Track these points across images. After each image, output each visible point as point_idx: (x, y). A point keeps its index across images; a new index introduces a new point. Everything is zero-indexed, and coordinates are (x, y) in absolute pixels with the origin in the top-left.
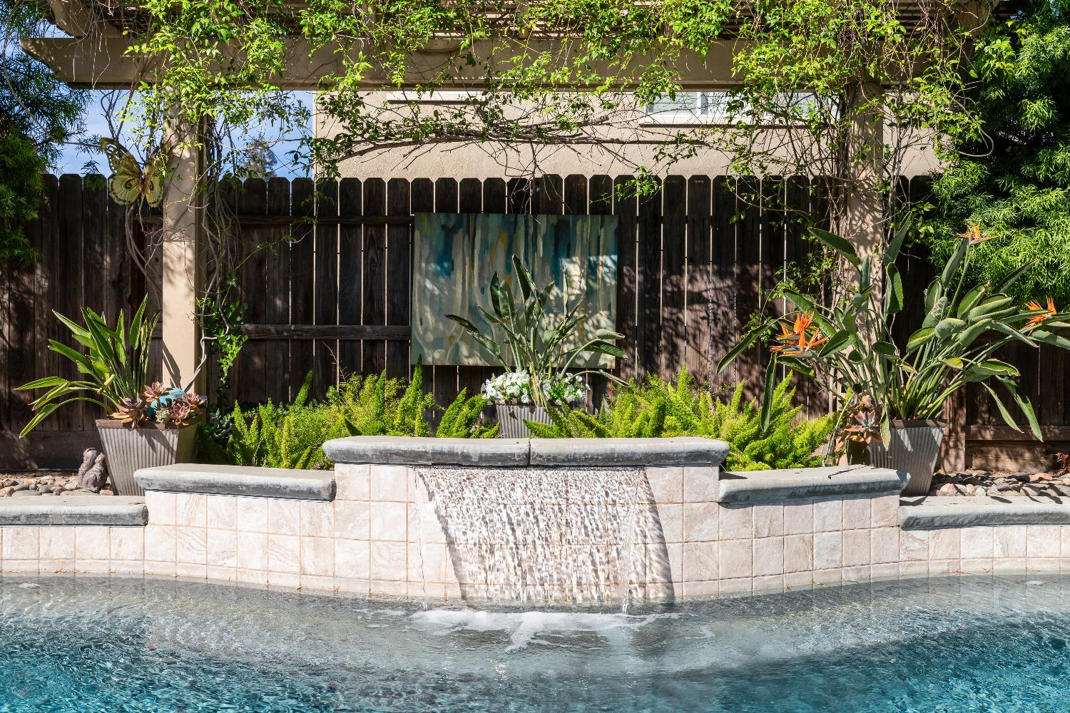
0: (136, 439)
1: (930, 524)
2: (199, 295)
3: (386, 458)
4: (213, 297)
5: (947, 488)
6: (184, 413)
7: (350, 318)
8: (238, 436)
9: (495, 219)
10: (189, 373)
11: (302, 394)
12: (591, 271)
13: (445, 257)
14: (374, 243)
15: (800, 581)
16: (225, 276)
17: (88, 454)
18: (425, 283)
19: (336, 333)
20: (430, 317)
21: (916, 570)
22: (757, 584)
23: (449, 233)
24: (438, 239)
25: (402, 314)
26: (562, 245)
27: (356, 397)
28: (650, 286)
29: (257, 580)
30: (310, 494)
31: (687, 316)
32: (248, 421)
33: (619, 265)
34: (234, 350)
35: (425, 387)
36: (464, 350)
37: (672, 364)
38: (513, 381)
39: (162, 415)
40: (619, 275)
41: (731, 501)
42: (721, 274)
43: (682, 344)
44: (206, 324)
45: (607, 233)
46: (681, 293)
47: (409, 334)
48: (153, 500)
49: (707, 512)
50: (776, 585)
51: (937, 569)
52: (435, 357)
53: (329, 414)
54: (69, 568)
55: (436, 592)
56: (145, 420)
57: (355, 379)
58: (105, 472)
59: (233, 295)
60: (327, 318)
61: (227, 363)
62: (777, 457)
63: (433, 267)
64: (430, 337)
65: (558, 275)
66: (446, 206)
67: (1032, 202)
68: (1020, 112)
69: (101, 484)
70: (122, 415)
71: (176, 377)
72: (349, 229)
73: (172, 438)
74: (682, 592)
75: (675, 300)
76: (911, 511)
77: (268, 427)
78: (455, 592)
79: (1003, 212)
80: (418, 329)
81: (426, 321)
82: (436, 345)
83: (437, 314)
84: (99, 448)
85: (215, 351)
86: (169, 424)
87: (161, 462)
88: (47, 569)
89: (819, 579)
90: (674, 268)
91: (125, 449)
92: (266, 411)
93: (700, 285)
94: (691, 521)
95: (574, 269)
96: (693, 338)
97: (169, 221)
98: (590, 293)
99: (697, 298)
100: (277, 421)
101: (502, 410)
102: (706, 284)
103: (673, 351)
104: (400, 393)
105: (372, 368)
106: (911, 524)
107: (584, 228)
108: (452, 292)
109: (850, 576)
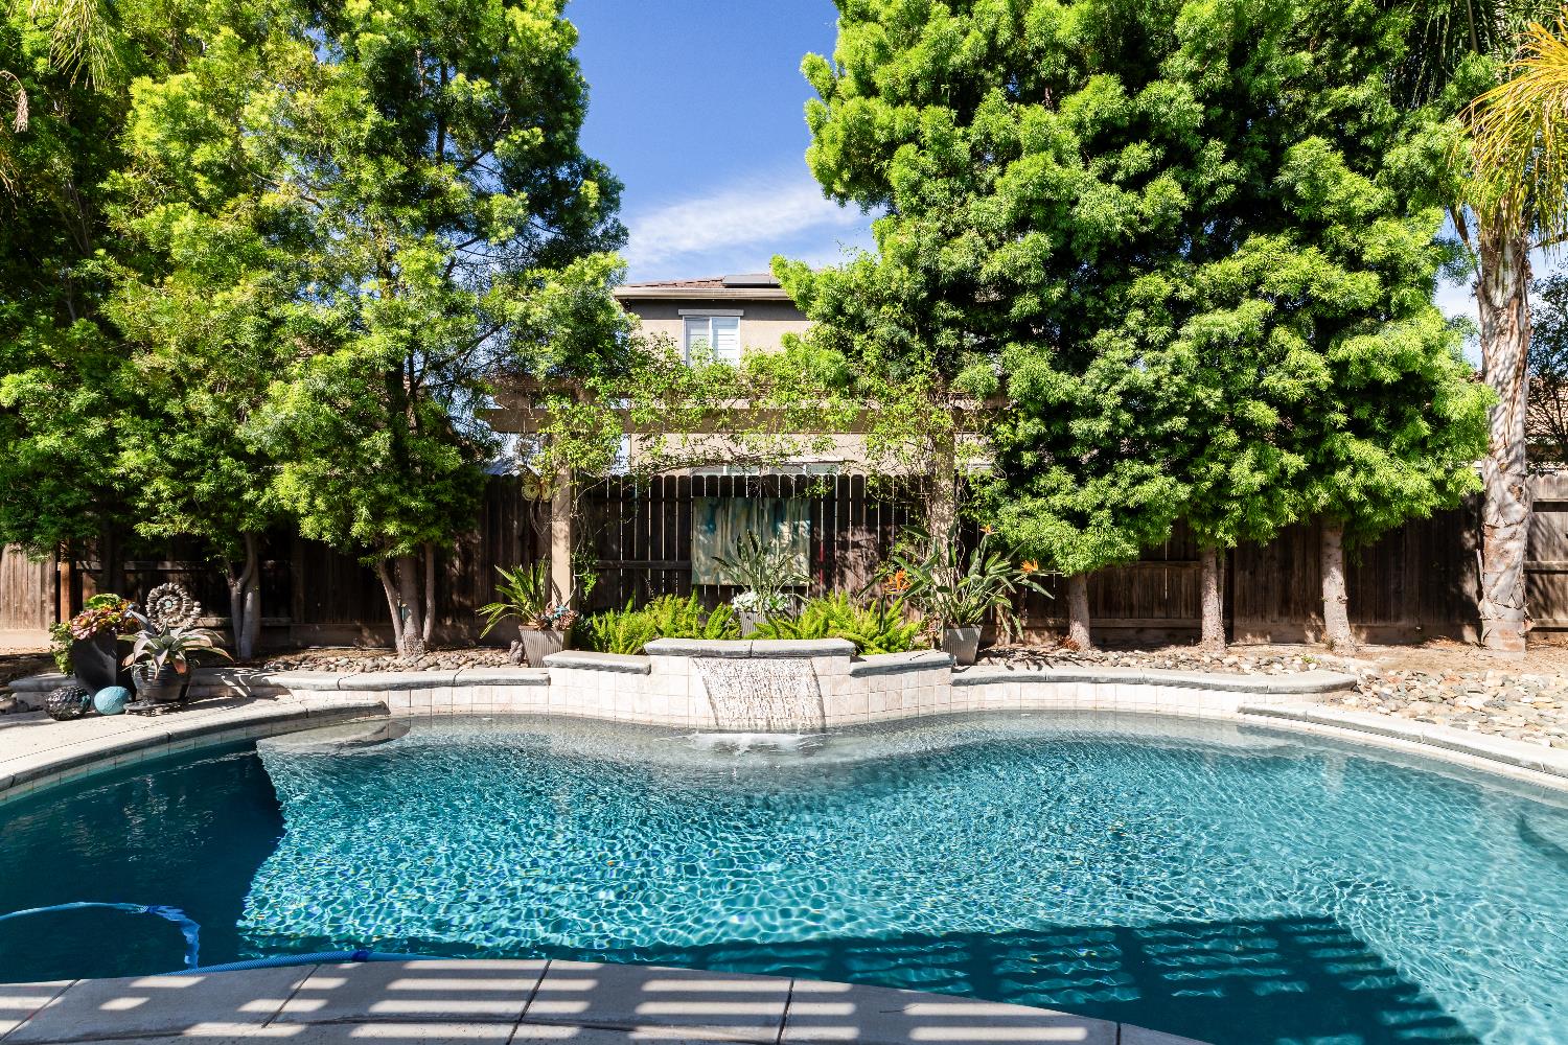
0: (540, 636)
1: (968, 683)
2: (572, 552)
3: (678, 653)
4: (580, 552)
5: (985, 660)
6: (567, 623)
7: (656, 555)
8: (596, 632)
9: (740, 500)
10: (567, 596)
11: (629, 606)
12: (795, 530)
13: (711, 523)
14: (670, 513)
15: (894, 715)
16: (587, 539)
17: (514, 643)
18: (699, 537)
19: (649, 565)
20: (702, 558)
21: (960, 708)
22: (871, 716)
23: (713, 509)
24: (707, 512)
25: (686, 554)
26: (778, 515)
27: (661, 608)
28: (829, 537)
29: (608, 715)
30: (637, 671)
31: (851, 555)
32: (600, 622)
33: (812, 527)
34: (592, 582)
35: (698, 603)
36: (722, 576)
37: (842, 583)
38: (748, 598)
39: (555, 624)
40: (811, 531)
41: (856, 674)
42: (871, 530)
43: (848, 572)
44: (576, 567)
45: (805, 509)
46: (847, 542)
47: (690, 565)
48: (553, 672)
49: (844, 680)
50: (882, 717)
51: (972, 707)
52: (705, 580)
53: (644, 618)
54: (508, 709)
55: (703, 723)
56: (546, 626)
57: (660, 599)
58: (523, 654)
59: (591, 551)
60: (643, 556)
61: (588, 589)
62: (889, 646)
63: (704, 528)
64: (703, 569)
65: (776, 533)
66: (712, 492)
67: (1029, 503)
68: (1020, 458)
69: (521, 660)
70: (533, 623)
71: (560, 597)
72: (656, 505)
73: (561, 636)
74: (829, 722)
75: (844, 546)
76: (957, 676)
77: (611, 625)
78: (712, 722)
79: (1015, 509)
80: (695, 564)
81: (700, 559)
82: (706, 573)
83: (706, 555)
84: (520, 640)
85: (581, 583)
86: (559, 628)
87: (556, 651)
88: (496, 709)
89: (904, 714)
90: (843, 528)
91: (534, 642)
92: (610, 616)
93: (857, 538)
94: (837, 684)
95: (785, 529)
96: (855, 567)
97: (555, 510)
98: (794, 543)
99: (856, 545)
100: (616, 621)
101: (742, 614)
102: (861, 537)
103: (842, 575)
104: (685, 605)
105: (670, 590)
106: (957, 683)
107: (790, 506)
108: (715, 541)
109: (923, 711)
